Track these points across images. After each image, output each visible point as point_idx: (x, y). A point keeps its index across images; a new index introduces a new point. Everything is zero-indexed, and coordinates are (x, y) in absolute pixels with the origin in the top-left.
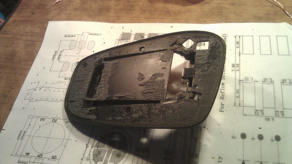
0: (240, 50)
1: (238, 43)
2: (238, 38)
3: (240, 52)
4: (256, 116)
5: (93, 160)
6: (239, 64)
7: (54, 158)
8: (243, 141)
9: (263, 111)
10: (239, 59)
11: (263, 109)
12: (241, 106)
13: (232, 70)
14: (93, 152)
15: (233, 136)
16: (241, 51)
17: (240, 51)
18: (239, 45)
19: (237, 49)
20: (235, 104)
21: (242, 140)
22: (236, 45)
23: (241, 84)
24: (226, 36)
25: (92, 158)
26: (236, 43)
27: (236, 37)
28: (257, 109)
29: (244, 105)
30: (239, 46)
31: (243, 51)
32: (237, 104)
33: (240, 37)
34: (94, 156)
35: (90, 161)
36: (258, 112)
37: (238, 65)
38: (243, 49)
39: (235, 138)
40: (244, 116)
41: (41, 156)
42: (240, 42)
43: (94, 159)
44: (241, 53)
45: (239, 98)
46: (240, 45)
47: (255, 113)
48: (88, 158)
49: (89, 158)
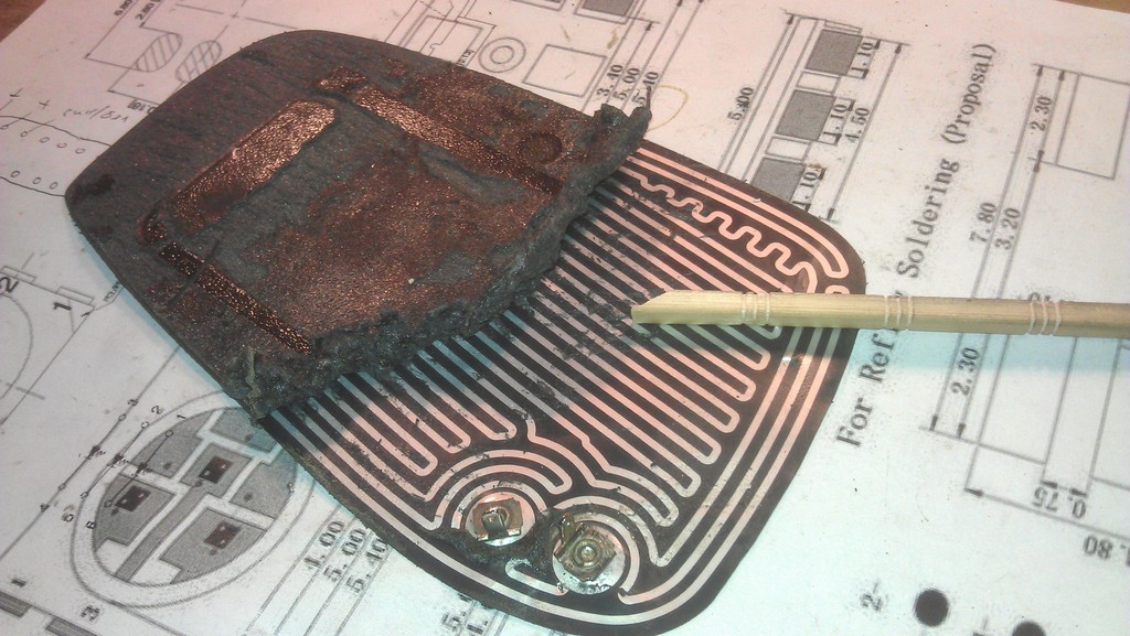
0: (1049, 140)
1: (1045, 104)
2: (1050, 79)
3: (1041, 153)
4: (1038, 513)
5: (89, 525)
6: (1020, 210)
9: (1085, 495)
10: (1026, 188)
11: (1088, 486)
12: (966, 441)
13: (973, 236)
16: (1046, 150)
17: (1043, 144)
18: (1046, 117)
19: (1029, 131)
20: (935, 419)
21: (919, 626)
22: (1029, 112)
24: (989, 58)
25: (89, 514)
26: (1036, 103)
27: (1040, 73)
28: (1051, 476)
29: (986, 440)
30: (1049, 121)
31: (1059, 151)
32: (948, 424)
33: (1061, 77)
34: (104, 504)
35: (76, 525)
36: (1055, 496)
37: (1014, 217)
38: (1062, 139)
39: (877, 608)
40: (970, 497)
42: (1060, 100)
43: (95, 523)
44: (1045, 158)
45: (966, 393)
46: (1056, 116)
48: (71, 507)
49: (74, 513)
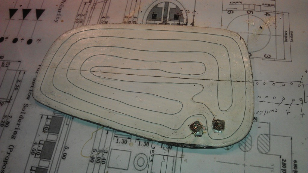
4: (10, 61)
7: (231, 11)
8: (31, 37)
12: (19, 70)
14: (183, 18)
15: (39, 42)
20: (24, 73)
21: (32, 39)
23: (9, 98)
28: (6, 68)
34: (181, 14)
36: (6, 65)
39: (38, 39)
40: (20, 60)
41: (249, 12)
45: (18, 80)
47: (9, 64)
